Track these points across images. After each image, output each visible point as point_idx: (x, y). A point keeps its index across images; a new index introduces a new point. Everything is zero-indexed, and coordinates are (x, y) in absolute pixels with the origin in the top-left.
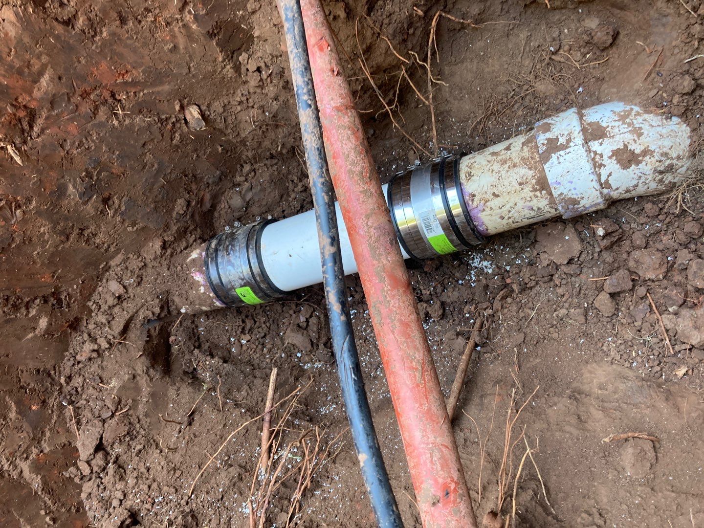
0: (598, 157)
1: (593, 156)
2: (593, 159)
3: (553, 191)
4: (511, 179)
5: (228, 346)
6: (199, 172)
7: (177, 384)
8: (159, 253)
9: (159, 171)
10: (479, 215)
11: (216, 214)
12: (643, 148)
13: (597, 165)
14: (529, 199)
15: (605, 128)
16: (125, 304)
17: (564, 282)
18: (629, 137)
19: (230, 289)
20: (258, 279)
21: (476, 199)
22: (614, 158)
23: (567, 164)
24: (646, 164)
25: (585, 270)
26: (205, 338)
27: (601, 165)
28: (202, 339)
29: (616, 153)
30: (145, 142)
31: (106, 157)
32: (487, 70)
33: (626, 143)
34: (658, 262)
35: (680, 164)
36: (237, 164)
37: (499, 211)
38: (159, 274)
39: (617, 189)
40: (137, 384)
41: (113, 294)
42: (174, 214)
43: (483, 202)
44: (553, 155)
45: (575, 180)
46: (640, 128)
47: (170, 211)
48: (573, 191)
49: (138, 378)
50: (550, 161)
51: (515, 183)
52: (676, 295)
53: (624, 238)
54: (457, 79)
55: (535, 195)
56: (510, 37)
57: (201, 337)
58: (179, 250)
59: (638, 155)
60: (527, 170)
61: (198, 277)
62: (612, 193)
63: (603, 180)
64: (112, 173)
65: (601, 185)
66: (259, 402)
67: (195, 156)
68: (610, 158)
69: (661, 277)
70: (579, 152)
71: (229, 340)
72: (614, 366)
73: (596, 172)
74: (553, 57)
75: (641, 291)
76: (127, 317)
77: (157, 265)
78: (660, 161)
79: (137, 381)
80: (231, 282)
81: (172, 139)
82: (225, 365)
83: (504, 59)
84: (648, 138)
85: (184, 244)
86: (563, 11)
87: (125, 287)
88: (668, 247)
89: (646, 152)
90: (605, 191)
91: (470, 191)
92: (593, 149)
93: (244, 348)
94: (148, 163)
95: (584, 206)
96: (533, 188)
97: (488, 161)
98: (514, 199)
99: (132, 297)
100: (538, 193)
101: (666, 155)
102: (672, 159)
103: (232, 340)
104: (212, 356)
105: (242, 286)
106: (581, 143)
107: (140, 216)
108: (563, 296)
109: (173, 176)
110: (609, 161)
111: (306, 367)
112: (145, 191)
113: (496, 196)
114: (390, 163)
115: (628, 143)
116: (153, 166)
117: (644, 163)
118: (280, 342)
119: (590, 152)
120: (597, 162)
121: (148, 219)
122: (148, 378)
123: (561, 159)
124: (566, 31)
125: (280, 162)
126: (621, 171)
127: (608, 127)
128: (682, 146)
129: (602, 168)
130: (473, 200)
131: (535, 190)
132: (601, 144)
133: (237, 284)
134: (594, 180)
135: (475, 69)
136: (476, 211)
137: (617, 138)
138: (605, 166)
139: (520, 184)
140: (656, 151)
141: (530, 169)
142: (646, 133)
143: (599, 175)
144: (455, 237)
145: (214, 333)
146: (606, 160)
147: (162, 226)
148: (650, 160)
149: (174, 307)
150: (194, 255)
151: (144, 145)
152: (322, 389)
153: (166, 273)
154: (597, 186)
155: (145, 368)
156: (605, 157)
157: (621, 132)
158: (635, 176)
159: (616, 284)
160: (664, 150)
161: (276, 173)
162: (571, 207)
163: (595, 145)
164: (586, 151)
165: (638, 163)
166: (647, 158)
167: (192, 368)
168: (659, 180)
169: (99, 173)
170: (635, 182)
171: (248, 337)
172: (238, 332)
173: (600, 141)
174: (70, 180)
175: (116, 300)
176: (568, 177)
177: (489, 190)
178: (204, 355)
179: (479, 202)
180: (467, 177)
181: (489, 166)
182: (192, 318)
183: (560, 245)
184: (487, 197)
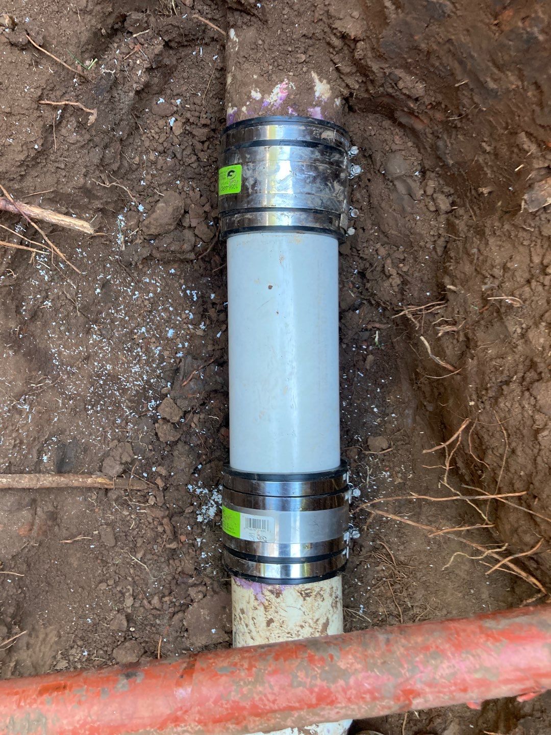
5: (169, 92)
6: (461, 137)
7: (98, 8)
8: (337, 24)
9: (482, 85)
10: (252, 590)
11: (387, 123)
17: (166, 607)
19: (244, 157)
20: (248, 216)
21: (273, 596)
25: (173, 636)
26: (186, 55)
28: (183, 52)
30: (542, 92)
31: (540, 14)
36: (456, 191)
37: (250, 615)
38: (299, 14)
42: (399, 73)
43: (266, 603)
47: (407, 67)
57: (188, 51)
58: (337, 59)
61: (278, 94)
64: (505, 8)
67: (488, 149)
71: (179, 95)
77: (317, 15)
80: (253, 162)
81: (529, 135)
82: (132, 94)
85: (346, 69)
91: (284, 593)
93: (161, 123)
94: (501, 75)
97: (317, 620)
103: (178, 101)
104: (149, 70)
105: (244, 180)
107: (408, 19)
109: (466, 101)
111: (120, 217)
112: (452, 44)
113: (270, 622)
114: (383, 405)
116: (495, 80)
118: (163, 181)
121: (400, 32)
125: (436, 257)
130: (272, 592)
133: (249, 173)
136: (258, 589)
145: (193, 71)
147: (382, 50)
149: (239, 23)
150: (322, 89)
151: (538, 86)
152: (79, 250)
153: (300, 28)
161: (422, 244)
167: (131, 30)
171: (178, 131)
172: (188, 115)
177: (279, 617)
178: (153, 56)
179: (267, 598)
180: (306, 590)
181: (310, 621)
182: (221, 44)
183: (208, 618)
184: (272, 611)
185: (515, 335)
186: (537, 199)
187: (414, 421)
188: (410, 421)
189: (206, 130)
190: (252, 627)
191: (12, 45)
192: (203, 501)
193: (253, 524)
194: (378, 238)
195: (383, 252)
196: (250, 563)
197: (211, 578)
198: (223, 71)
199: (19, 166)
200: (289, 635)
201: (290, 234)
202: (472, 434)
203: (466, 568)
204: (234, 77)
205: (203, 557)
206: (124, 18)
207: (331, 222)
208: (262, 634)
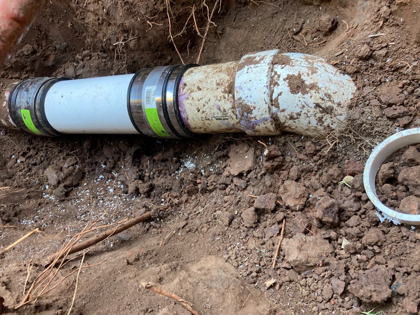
0: (276, 76)
1: (273, 75)
2: (272, 77)
3: (235, 94)
4: (213, 79)
10: (184, 102)
12: (312, 82)
13: (273, 83)
14: (219, 98)
15: (291, 60)
17: (232, 192)
18: (304, 70)
19: (19, 109)
20: (37, 106)
21: (186, 88)
22: (288, 81)
23: (252, 74)
24: (311, 97)
25: (249, 188)
27: (276, 84)
29: (289, 78)
32: (252, 38)
33: (301, 73)
34: (300, 194)
35: (340, 112)
37: (197, 102)
39: (283, 111)
44: (246, 66)
45: (253, 88)
46: (317, 68)
48: (249, 98)
50: (242, 70)
51: (214, 83)
52: (301, 224)
53: (284, 168)
54: (232, 39)
55: (224, 96)
56: (274, 19)
59: (306, 86)
60: (226, 76)
61: (7, 95)
62: (279, 113)
63: (274, 96)
65: (271, 101)
68: (284, 80)
69: (298, 208)
70: (264, 67)
71: (11, 156)
72: (227, 264)
73: (270, 88)
74: (294, 37)
75: (280, 215)
78: (323, 99)
80: (20, 104)
83: (265, 33)
84: (319, 77)
86: (311, 7)
88: (313, 184)
89: (313, 86)
90: (274, 109)
92: (275, 70)
93: (16, 165)
95: (255, 117)
96: (225, 89)
98: (210, 95)
100: (226, 95)
101: (329, 96)
102: (333, 102)
106: (268, 62)
108: (226, 202)
110: (283, 82)
111: (45, 196)
113: (199, 89)
115: (303, 74)
117: (309, 94)
119: (272, 71)
120: (274, 80)
123: (250, 70)
124: (308, 21)
126: (290, 94)
127: (294, 59)
128: (345, 97)
129: (276, 86)
130: (184, 88)
131: (225, 92)
132: (282, 68)
133: (23, 106)
134: (266, 93)
135: (245, 36)
136: (183, 97)
137: (296, 68)
138: (278, 85)
139: (218, 84)
140: (323, 89)
141: (228, 75)
142: (319, 73)
143: (272, 92)
144: (162, 114)
146: (281, 82)
148: (314, 94)
154: (268, 100)
156: (281, 79)
157: (301, 65)
158: (300, 103)
159: (262, 201)
160: (329, 92)
162: (245, 114)
163: (278, 68)
164: (269, 68)
165: (305, 92)
166: (313, 92)
168: (319, 118)
170: (298, 110)
171: (24, 160)
173: (283, 66)
176: (249, 85)
177: (197, 84)
180: (189, 72)
184: (193, 88)
190: (203, 102)
208: (206, 93)
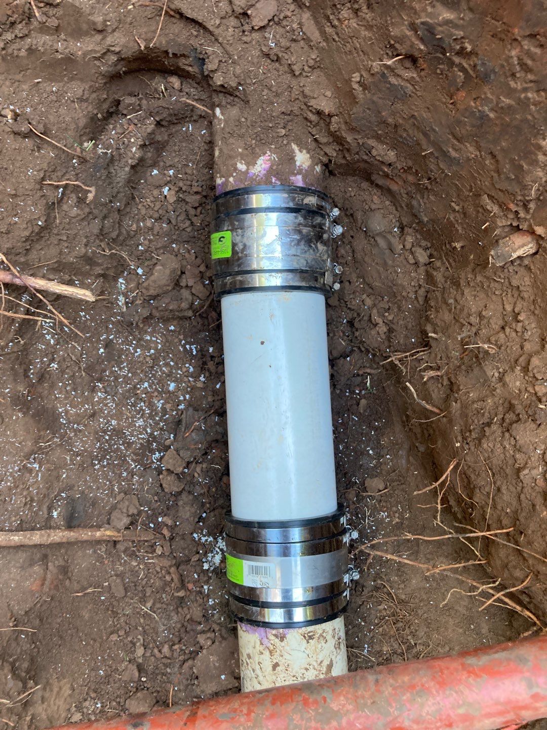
5: (162, 164)
6: (433, 198)
7: (94, 95)
8: (312, 103)
9: (445, 154)
10: (257, 635)
11: (365, 185)
16: (233, 22)
19: (232, 224)
20: (239, 278)
21: (277, 641)
26: (177, 131)
28: (174, 129)
30: (497, 161)
31: (489, 95)
36: (433, 245)
37: (257, 659)
38: (277, 95)
40: (86, 33)
41: (252, 6)
42: (372, 142)
43: (272, 648)
47: (378, 138)
49: (98, 37)
57: (178, 127)
58: (314, 131)
61: (261, 165)
64: (458, 90)
66: (59, 237)
67: (457, 208)
71: (171, 167)
76: (209, 25)
77: (293, 95)
79: (92, 35)
80: (241, 229)
81: (491, 197)
82: (127, 169)
85: (324, 140)
87: (262, 28)
91: (288, 636)
93: (156, 192)
94: (462, 146)
97: (321, 662)
99: (244, 38)
103: (171, 172)
104: (143, 146)
105: (234, 245)
107: (375, 98)
109: (432, 167)
111: (121, 280)
112: (416, 119)
113: (275, 666)
116: (456, 150)
118: (160, 245)
121: (369, 109)
122: (98, 55)
130: (276, 636)
133: (238, 239)
136: (263, 634)
145: (184, 145)
147: (353, 124)
149: (224, 103)
150: (302, 159)
151: (494, 156)
152: (83, 314)
153: (278, 107)
155: (117, 49)
167: (125, 112)
169: (463, 69)
171: (172, 199)
172: (181, 184)
174: (463, 19)
175: (241, 11)
177: (284, 661)
178: (146, 134)
179: (272, 642)
180: (309, 632)
181: (315, 663)
182: (208, 121)
183: (217, 664)
184: (276, 655)
185: (494, 379)
186: (502, 255)
187: (408, 461)
188: (404, 462)
189: (198, 197)
190: (258, 672)
191: (16, 134)
192: (209, 549)
193: (256, 571)
194: (363, 290)
195: (369, 302)
196: (255, 609)
197: (219, 624)
198: (211, 144)
199: (24, 242)
200: (295, 679)
201: (277, 293)
202: (460, 474)
203: (465, 603)
204: (221, 150)
205: (210, 603)
206: (118, 103)
207: (316, 280)
208: (269, 679)
